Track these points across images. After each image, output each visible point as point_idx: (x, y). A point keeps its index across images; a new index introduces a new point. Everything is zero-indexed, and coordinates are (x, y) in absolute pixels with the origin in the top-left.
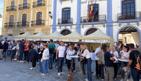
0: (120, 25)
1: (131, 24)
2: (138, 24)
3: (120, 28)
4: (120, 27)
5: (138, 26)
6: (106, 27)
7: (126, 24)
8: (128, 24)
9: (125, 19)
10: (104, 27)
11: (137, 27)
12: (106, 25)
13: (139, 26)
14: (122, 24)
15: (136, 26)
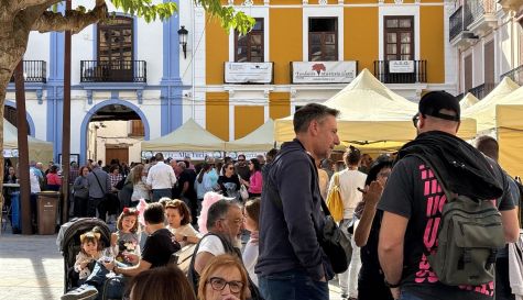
0: (90, 98)
1: (121, 95)
2: (140, 99)
3: (89, 108)
4: (90, 103)
5: (140, 103)
6: (45, 103)
7: (109, 95)
8: (115, 95)
9: (104, 81)
10: (40, 103)
11: (138, 106)
12: (45, 94)
13: (145, 102)
14: (97, 95)
15: (135, 103)
